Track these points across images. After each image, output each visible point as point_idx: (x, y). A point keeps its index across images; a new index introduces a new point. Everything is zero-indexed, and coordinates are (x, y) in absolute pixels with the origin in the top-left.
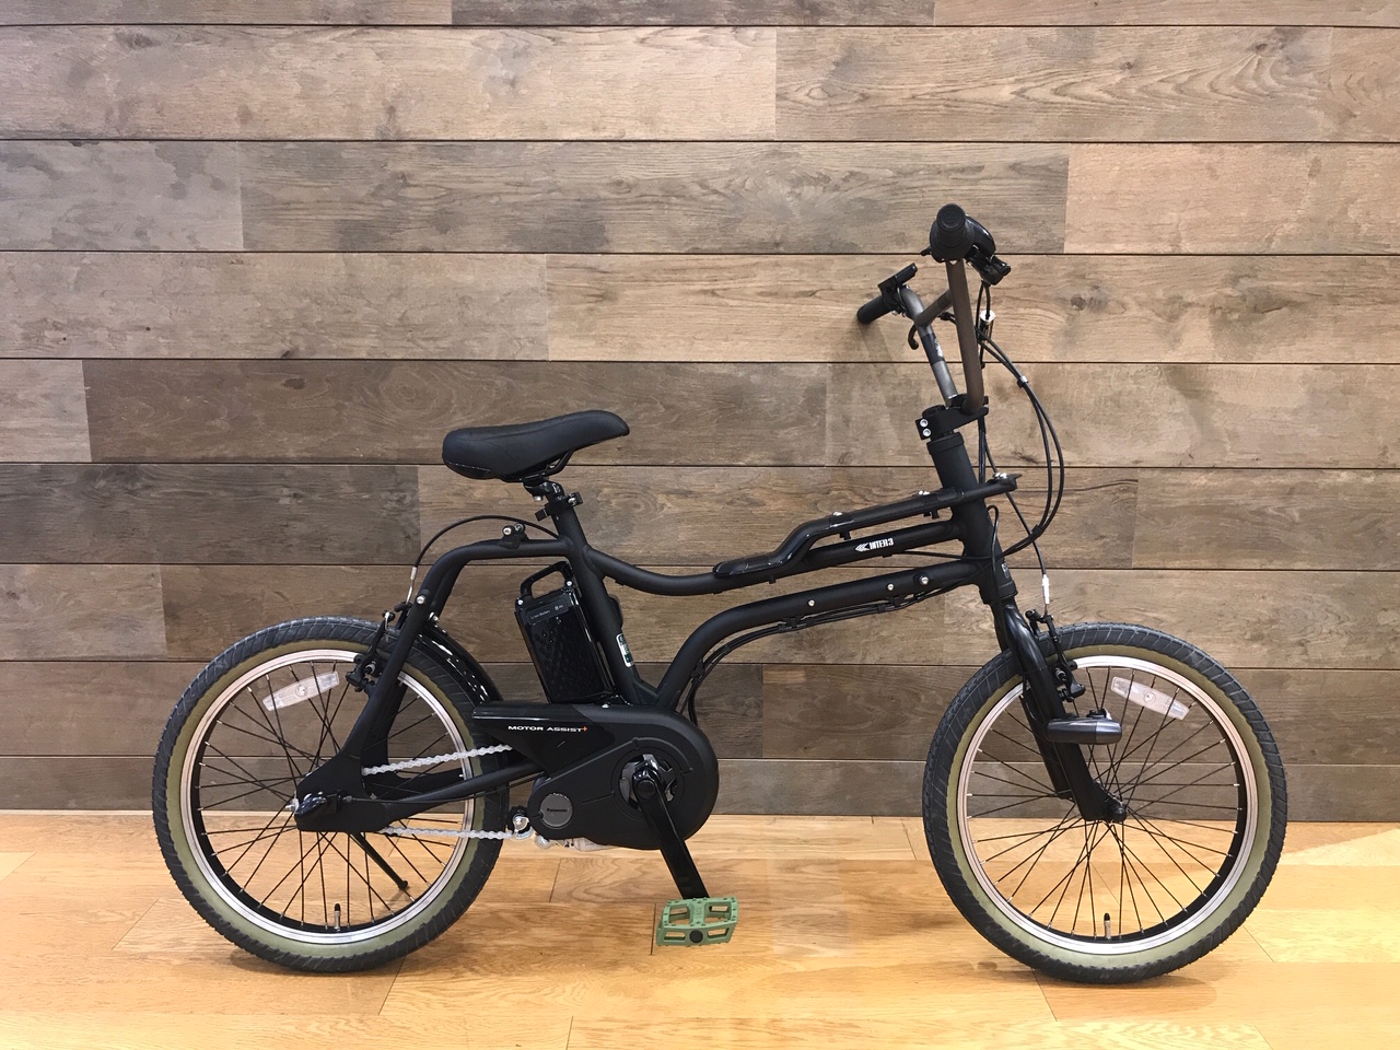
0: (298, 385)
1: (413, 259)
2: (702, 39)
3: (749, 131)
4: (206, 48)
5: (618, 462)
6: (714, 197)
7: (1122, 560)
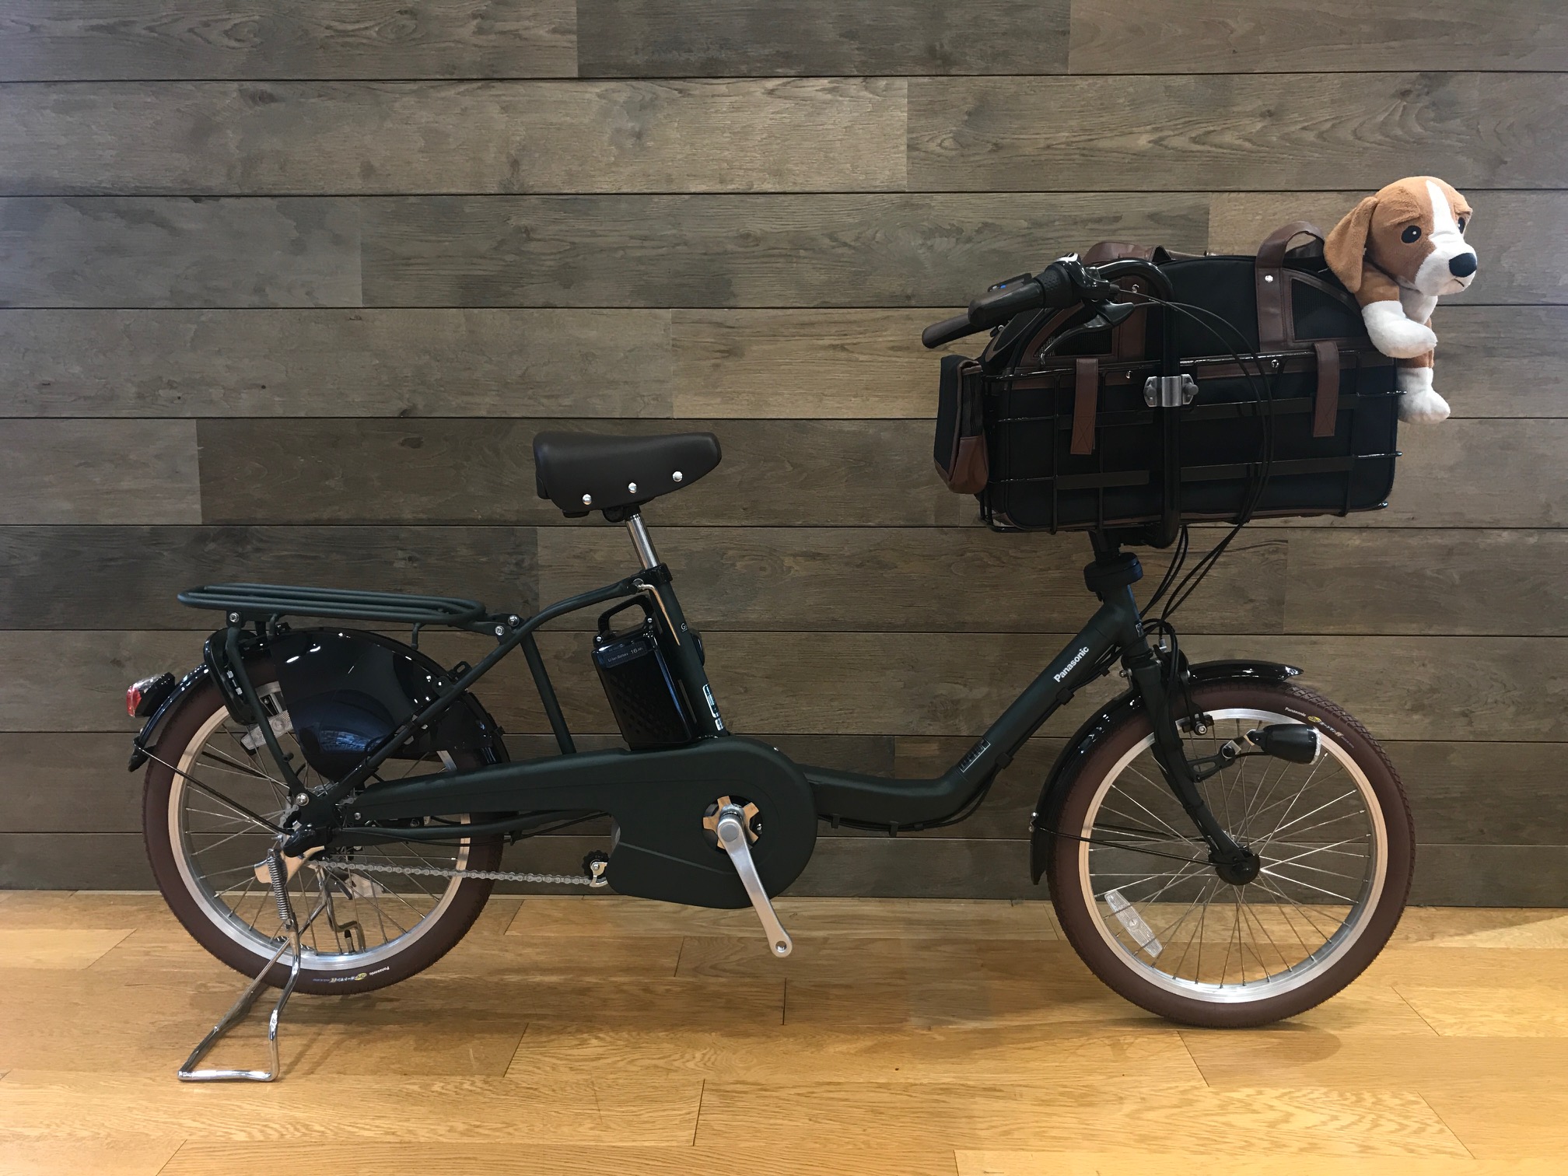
0: (416, 444)
1: (536, 315)
2: (831, 91)
3: (881, 181)
4: (330, 104)
5: (744, 523)
6: (845, 250)
7: (1273, 625)
